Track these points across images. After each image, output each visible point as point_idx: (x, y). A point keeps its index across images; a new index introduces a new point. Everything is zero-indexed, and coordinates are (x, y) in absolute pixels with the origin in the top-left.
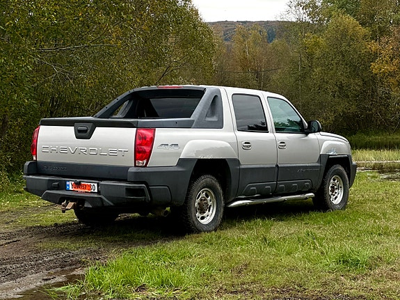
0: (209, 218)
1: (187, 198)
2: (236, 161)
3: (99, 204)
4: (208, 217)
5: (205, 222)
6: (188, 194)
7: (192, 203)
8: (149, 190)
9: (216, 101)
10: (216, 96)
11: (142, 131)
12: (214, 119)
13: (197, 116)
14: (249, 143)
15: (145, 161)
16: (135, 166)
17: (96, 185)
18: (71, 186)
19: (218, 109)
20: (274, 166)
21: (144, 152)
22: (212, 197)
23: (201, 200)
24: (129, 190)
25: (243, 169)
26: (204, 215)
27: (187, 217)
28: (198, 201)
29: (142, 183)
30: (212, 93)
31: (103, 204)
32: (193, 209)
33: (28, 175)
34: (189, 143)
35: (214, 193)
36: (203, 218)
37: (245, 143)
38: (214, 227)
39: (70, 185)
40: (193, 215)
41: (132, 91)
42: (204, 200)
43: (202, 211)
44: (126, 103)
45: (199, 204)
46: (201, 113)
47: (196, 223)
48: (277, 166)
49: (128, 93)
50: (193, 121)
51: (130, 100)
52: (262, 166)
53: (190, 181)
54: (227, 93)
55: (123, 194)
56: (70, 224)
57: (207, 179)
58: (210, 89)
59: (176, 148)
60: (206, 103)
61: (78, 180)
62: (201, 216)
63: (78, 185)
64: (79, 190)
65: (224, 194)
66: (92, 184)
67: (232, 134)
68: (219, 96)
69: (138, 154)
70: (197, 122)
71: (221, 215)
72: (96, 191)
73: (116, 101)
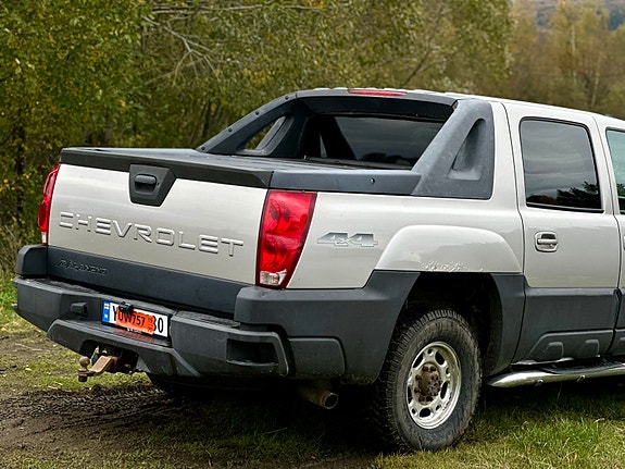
0: (439, 413)
1: (387, 366)
2: (518, 280)
3: (166, 370)
4: (440, 411)
5: (429, 422)
6: (390, 356)
7: (400, 379)
8: (288, 346)
9: (478, 132)
10: (480, 121)
11: (280, 198)
12: (472, 175)
13: (428, 167)
14: (551, 237)
15: (282, 275)
16: (258, 283)
17: (165, 318)
18: (112, 313)
19: (483, 151)
20: (611, 292)
21: (283, 250)
22: (451, 362)
23: (424, 369)
24: (235, 344)
25: (533, 297)
26: (430, 405)
27: (384, 412)
28: (416, 371)
29: (270, 328)
30: (470, 114)
31: (174, 368)
32: (400, 393)
33: (25, 277)
34: (400, 232)
35: (458, 354)
36: (425, 413)
37: (544, 236)
38: (450, 438)
39: (111, 310)
40: (400, 407)
41: (292, 96)
42: (432, 370)
43: (426, 396)
44: (279, 122)
45: (417, 378)
46: (439, 161)
47: (406, 426)
48: (618, 292)
49: (282, 100)
50: (417, 178)
51: (288, 116)
52: (581, 292)
53: (399, 323)
54: (507, 115)
55: (221, 353)
56: (131, 389)
57: (441, 320)
58: (467, 103)
59: (367, 243)
60: (454, 137)
61: (129, 303)
62: (420, 407)
63: (128, 313)
64: (129, 326)
65: (483, 355)
66: (158, 316)
67: (513, 214)
68: (487, 121)
69: (265, 254)
70: (427, 181)
71: (471, 407)
72: (165, 334)
73: (253, 116)
